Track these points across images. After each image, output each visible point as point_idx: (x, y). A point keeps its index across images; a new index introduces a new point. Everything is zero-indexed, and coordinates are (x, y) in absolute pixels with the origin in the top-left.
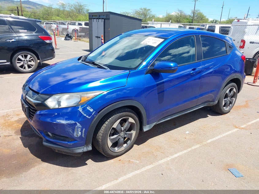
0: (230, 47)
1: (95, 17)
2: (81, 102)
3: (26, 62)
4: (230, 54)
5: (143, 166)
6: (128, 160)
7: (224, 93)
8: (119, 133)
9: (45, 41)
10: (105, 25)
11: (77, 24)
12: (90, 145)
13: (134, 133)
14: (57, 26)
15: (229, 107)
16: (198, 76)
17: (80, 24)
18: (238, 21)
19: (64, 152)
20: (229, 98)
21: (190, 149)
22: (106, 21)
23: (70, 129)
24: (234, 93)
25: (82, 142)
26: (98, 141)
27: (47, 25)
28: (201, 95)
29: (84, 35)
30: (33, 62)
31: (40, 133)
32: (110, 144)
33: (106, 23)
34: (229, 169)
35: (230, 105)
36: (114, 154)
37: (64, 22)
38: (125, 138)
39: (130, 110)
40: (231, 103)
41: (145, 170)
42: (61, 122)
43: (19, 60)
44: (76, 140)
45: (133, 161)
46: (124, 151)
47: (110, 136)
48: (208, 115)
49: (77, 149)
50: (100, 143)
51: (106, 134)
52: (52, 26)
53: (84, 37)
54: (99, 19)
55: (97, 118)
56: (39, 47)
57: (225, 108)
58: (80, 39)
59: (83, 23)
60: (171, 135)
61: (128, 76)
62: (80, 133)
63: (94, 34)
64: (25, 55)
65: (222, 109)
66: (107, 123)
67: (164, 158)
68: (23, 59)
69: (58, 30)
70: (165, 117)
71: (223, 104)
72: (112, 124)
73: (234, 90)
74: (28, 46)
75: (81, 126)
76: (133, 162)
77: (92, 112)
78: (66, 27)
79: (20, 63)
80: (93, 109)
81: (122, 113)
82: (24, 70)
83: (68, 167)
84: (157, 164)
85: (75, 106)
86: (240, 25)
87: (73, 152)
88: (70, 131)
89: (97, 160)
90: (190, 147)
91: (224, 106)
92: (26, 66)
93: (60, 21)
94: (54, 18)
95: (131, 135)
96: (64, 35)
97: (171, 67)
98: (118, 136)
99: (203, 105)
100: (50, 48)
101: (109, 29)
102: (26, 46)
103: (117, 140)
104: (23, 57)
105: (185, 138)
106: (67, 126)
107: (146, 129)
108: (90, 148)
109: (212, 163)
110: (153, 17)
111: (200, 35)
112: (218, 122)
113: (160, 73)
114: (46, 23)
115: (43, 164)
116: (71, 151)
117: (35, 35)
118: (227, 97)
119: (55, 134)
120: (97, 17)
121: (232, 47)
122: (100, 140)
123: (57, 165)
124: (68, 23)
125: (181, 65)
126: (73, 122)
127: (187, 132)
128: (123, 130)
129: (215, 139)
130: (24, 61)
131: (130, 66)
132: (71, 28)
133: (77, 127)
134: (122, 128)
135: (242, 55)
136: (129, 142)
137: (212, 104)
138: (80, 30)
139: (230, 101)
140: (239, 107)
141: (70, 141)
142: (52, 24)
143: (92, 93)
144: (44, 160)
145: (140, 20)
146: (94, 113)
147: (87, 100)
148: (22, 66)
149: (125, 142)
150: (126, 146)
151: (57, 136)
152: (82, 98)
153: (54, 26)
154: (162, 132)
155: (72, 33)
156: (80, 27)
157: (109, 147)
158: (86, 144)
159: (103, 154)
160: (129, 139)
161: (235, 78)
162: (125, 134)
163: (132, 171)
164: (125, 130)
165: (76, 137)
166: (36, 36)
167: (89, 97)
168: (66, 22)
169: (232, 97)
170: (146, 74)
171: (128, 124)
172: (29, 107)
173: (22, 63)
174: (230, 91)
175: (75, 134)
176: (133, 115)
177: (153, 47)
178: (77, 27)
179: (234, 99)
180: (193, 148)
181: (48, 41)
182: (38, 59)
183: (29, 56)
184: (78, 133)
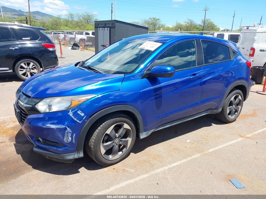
0: (233, 52)
1: (101, 26)
2: (71, 106)
3: (28, 70)
4: (234, 60)
5: (138, 175)
6: (123, 168)
7: (228, 101)
8: (113, 140)
9: (48, 48)
10: (111, 33)
11: (84, 33)
12: (82, 152)
13: (130, 140)
14: (65, 36)
15: (234, 115)
16: (198, 82)
17: (87, 34)
18: (248, 29)
19: (55, 158)
20: (234, 106)
21: (189, 158)
22: (112, 29)
23: (59, 134)
24: (240, 100)
25: (73, 148)
26: (90, 148)
27: (55, 35)
28: (203, 102)
29: (91, 44)
30: (36, 69)
31: (31, 138)
32: (103, 151)
33: (111, 31)
34: (230, 179)
35: (236, 113)
36: (109, 162)
37: (72, 32)
38: (120, 145)
39: (125, 115)
40: (236, 111)
41: (140, 179)
42: (51, 126)
43: (22, 67)
44: (66, 146)
45: (128, 169)
46: (119, 159)
47: (103, 143)
48: (212, 124)
49: (68, 155)
50: (93, 150)
51: (98, 140)
52: (59, 35)
53: (91, 46)
54: (105, 27)
55: (88, 123)
56: (42, 54)
57: (230, 116)
58: (87, 48)
59: (90, 32)
60: (171, 144)
61: (122, 80)
62: (70, 138)
63: (100, 43)
64: (27, 63)
65: (227, 117)
66: (99, 128)
67: (162, 167)
68: (25, 67)
69: (65, 40)
70: (164, 124)
71: (228, 112)
72: (105, 130)
73: (240, 97)
74: (30, 54)
75: (71, 131)
76: (127, 171)
77: (83, 117)
78: (73, 36)
79: (22, 71)
80: (84, 113)
81: (116, 119)
82: (27, 78)
83: (59, 174)
84: (153, 173)
85: (66, 110)
86: (248, 33)
87: (63, 158)
88: (60, 136)
89: (91, 168)
90: (190, 156)
91: (229, 114)
92: (29, 74)
93: (68, 31)
94: (62, 28)
95: (127, 142)
96: (71, 44)
97: (167, 71)
98: (112, 143)
99: (205, 112)
100: (53, 56)
101: (115, 38)
102: (29, 54)
103: (111, 146)
104: (25, 65)
105: (186, 147)
106: (57, 130)
107: (143, 136)
108: (81, 155)
109: (213, 173)
110: (163, 26)
111: (201, 40)
112: (222, 131)
113: (157, 78)
114: (54, 33)
115: (33, 171)
116: (62, 158)
117: (38, 43)
118: (232, 105)
119: (46, 140)
120: (103, 26)
121: (236, 52)
122: (92, 147)
123: (47, 172)
124: (76, 33)
125: (180, 70)
126: (63, 127)
127: (188, 141)
128: (117, 136)
129: (217, 148)
130: (27, 68)
131: (126, 70)
132: (79, 37)
133: (67, 132)
134: (117, 134)
135: (247, 61)
136: (124, 150)
137: (215, 112)
138: (87, 39)
139: (235, 109)
140: (246, 116)
141: (61, 146)
142: (60, 33)
143: (84, 97)
144: (35, 167)
145: (147, 28)
146: (85, 117)
147: (78, 104)
148: (24, 74)
149: (120, 150)
150: (121, 154)
151: (48, 142)
152: (73, 102)
153: (62, 36)
154: (162, 140)
155: (79, 43)
156: (87, 37)
157: (103, 155)
158: (77, 150)
159: (96, 161)
160: (124, 147)
161: (240, 84)
162: (120, 141)
163: (126, 180)
164: (120, 136)
165: (67, 142)
166: (40, 44)
167: (81, 101)
168: (74, 32)
169: (237, 105)
170: (143, 78)
171: (123, 130)
172: (21, 112)
173: (24, 71)
174: (235, 98)
175: (65, 139)
176: (128, 121)
177: (151, 51)
178: (84, 37)
179: (240, 107)
180: (194, 157)
181: (51, 49)
182: (41, 67)
183: (32, 64)
184: (68, 138)
